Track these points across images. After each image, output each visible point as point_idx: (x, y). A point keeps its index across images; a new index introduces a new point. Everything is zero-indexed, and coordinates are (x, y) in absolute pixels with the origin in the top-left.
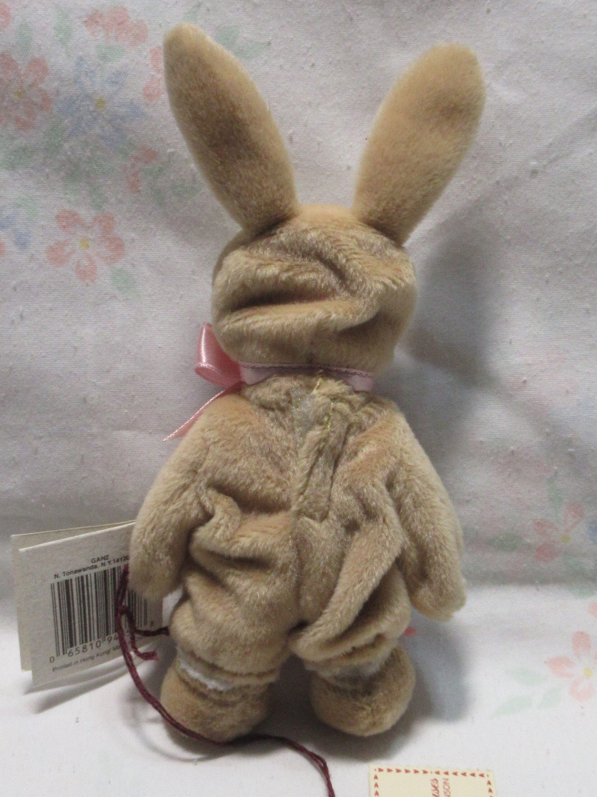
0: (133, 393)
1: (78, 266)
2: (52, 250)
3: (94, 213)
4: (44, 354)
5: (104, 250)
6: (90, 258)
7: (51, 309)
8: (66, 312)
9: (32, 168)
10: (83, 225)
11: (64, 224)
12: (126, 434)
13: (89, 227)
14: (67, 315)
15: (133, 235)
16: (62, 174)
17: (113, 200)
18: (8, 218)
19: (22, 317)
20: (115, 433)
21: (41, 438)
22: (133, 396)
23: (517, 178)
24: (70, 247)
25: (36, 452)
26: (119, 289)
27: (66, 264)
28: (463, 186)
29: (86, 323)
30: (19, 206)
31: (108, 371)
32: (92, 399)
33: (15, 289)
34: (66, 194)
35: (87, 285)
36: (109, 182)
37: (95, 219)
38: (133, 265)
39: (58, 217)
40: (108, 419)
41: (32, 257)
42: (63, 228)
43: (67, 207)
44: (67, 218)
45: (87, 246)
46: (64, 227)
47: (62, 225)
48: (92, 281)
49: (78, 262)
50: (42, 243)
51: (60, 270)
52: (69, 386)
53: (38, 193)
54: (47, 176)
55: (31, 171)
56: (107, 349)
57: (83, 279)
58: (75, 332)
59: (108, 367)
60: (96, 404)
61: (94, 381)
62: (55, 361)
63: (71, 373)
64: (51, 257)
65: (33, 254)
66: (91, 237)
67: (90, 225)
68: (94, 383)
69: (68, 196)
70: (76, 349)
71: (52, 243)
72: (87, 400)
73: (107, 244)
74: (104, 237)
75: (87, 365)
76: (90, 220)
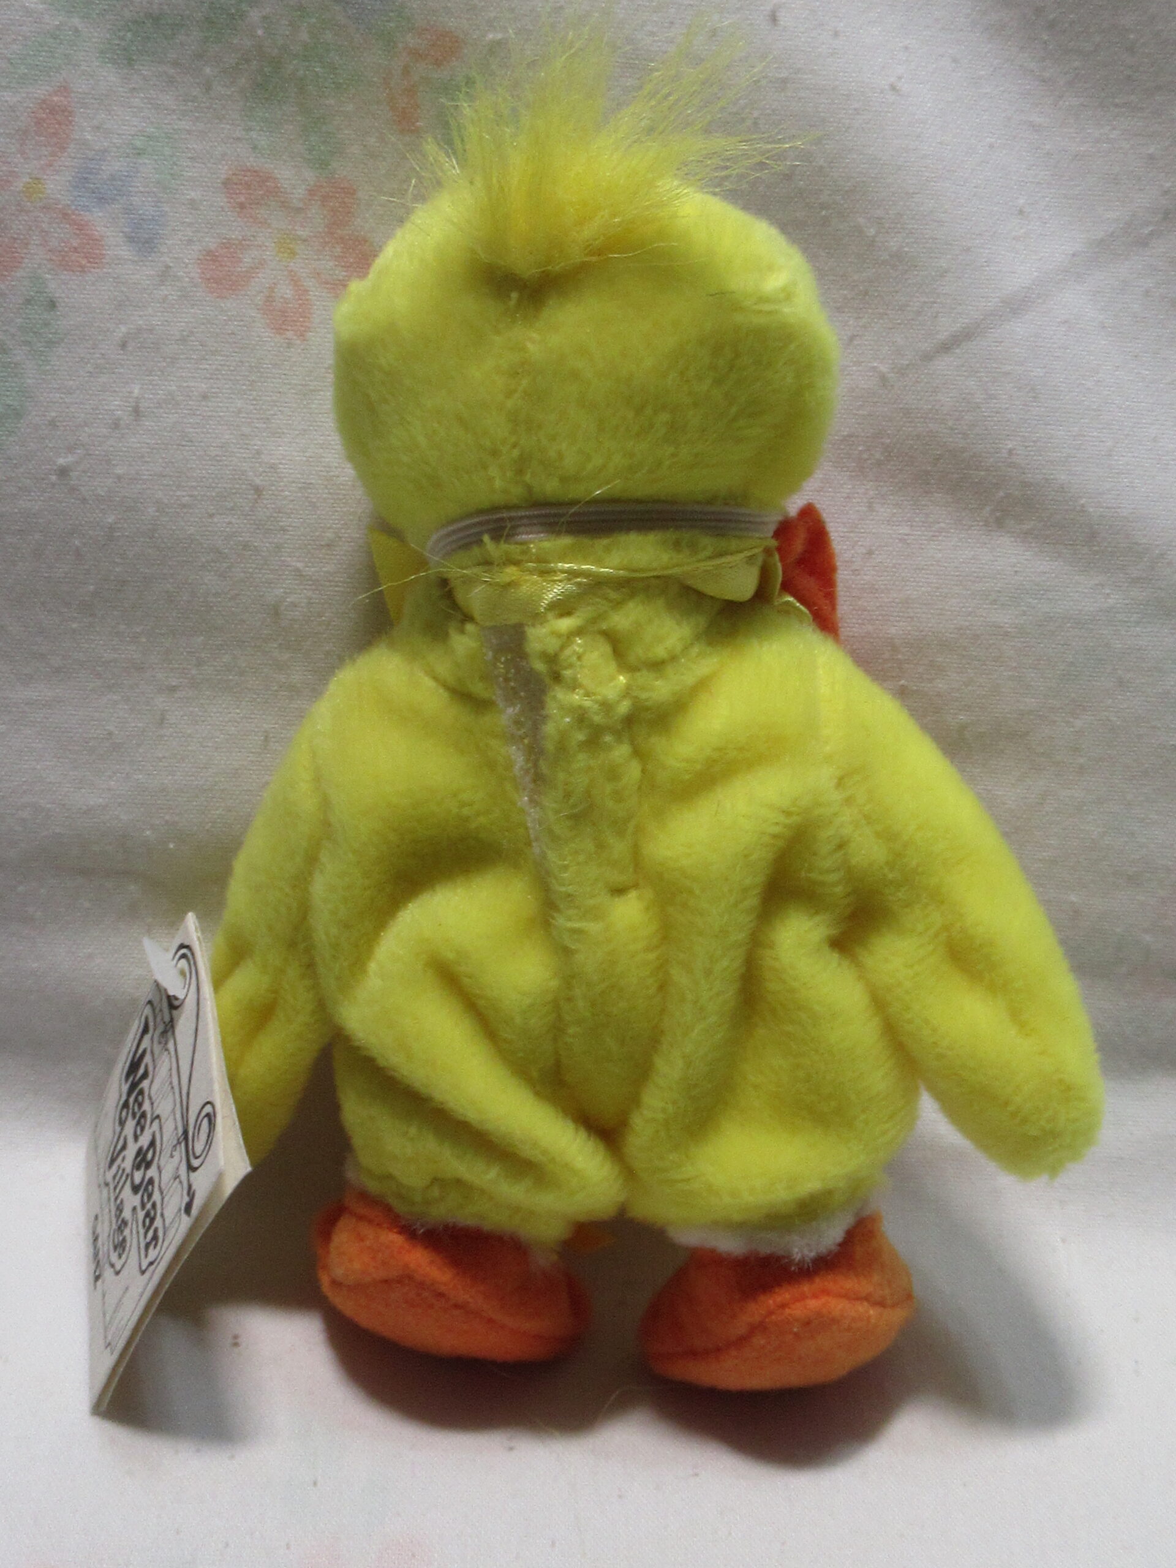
1: (269, 299)
2: (211, 257)
3: (309, 175)
4: (186, 499)
5: (331, 264)
6: (295, 280)
7: (205, 397)
8: (239, 404)
9: (175, 64)
10: (284, 204)
11: (242, 199)
13: (299, 210)
14: (240, 412)
16: (242, 81)
17: (355, 149)
18: (113, 178)
19: (137, 412)
21: (173, 689)
24: (254, 253)
25: (162, 721)
27: (243, 293)
29: (283, 433)
30: (140, 153)
32: (294, 605)
33: (124, 345)
34: (248, 129)
35: (290, 345)
36: (350, 107)
37: (311, 192)
39: (226, 183)
41: (165, 275)
42: (238, 209)
43: (250, 160)
44: (248, 186)
45: (293, 253)
46: (242, 206)
47: (239, 200)
48: (301, 335)
49: (272, 289)
50: (190, 242)
51: (229, 305)
52: (242, 575)
53: (184, 124)
54: (208, 87)
55: (172, 71)
57: (279, 330)
58: (259, 452)
59: (329, 535)
60: (301, 618)
61: (299, 565)
62: (211, 516)
63: (246, 546)
64: (208, 276)
65: (168, 267)
66: (302, 233)
67: (301, 205)
68: (297, 570)
69: (254, 134)
70: (258, 490)
71: (211, 243)
72: (283, 608)
73: (338, 250)
74: (332, 233)
75: (283, 530)
76: (300, 192)
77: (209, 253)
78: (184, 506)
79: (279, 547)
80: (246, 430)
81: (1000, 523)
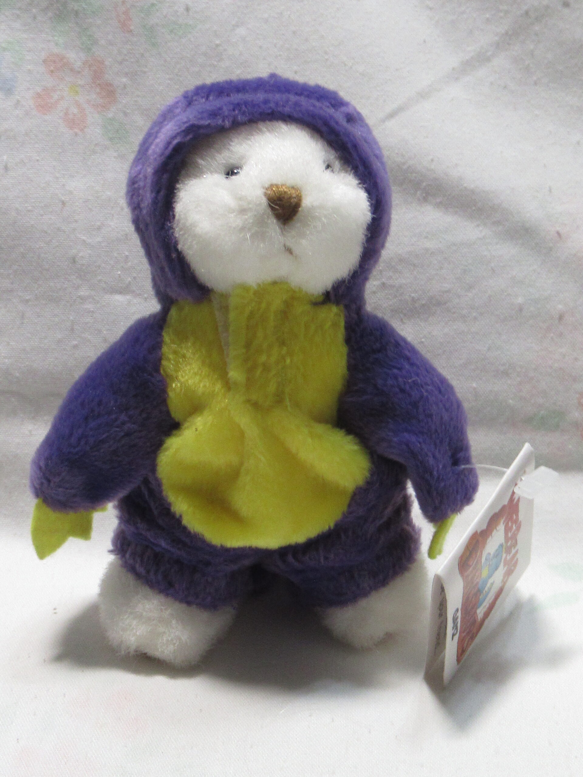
0: (127, 253)
1: (66, 114)
2: (38, 95)
3: (82, 55)
4: (30, 208)
5: (95, 96)
6: (78, 105)
9: (20, 9)
10: (72, 70)
11: (52, 68)
12: (119, 298)
13: (79, 72)
14: (55, 167)
15: (124, 80)
16: (50, 14)
17: (102, 42)
19: (6, 168)
20: (107, 297)
21: (27, 301)
22: (127, 257)
23: (547, 7)
24: (58, 93)
25: (23, 317)
26: (111, 139)
27: (54, 111)
28: (488, 19)
29: (75, 176)
30: (4, 49)
31: (99, 228)
32: (82, 257)
34: (53, 36)
35: (77, 135)
36: (99, 22)
37: (85, 63)
38: (126, 114)
39: (44, 61)
40: (100, 281)
41: (18, 103)
42: (50, 73)
43: (56, 50)
44: (55, 62)
45: (77, 93)
46: (52, 71)
47: (50, 69)
48: (82, 130)
49: (67, 109)
50: (29, 89)
51: (47, 118)
52: (57, 244)
53: (25, 36)
54: (35, 18)
55: (18, 12)
56: (99, 204)
57: (71, 128)
58: (64, 185)
59: (98, 223)
60: (86, 264)
61: (84, 238)
62: (42, 215)
63: (59, 229)
64: (38, 104)
65: (18, 101)
66: (80, 82)
67: (79, 70)
68: (84, 241)
69: (56, 38)
70: (63, 203)
71: (39, 89)
72: (77, 259)
73: (98, 90)
74: (95, 82)
75: (76, 221)
76: (79, 64)
77: (38, 94)
78: (29, 211)
79: (74, 229)
80: (58, 175)
81: (425, 199)
